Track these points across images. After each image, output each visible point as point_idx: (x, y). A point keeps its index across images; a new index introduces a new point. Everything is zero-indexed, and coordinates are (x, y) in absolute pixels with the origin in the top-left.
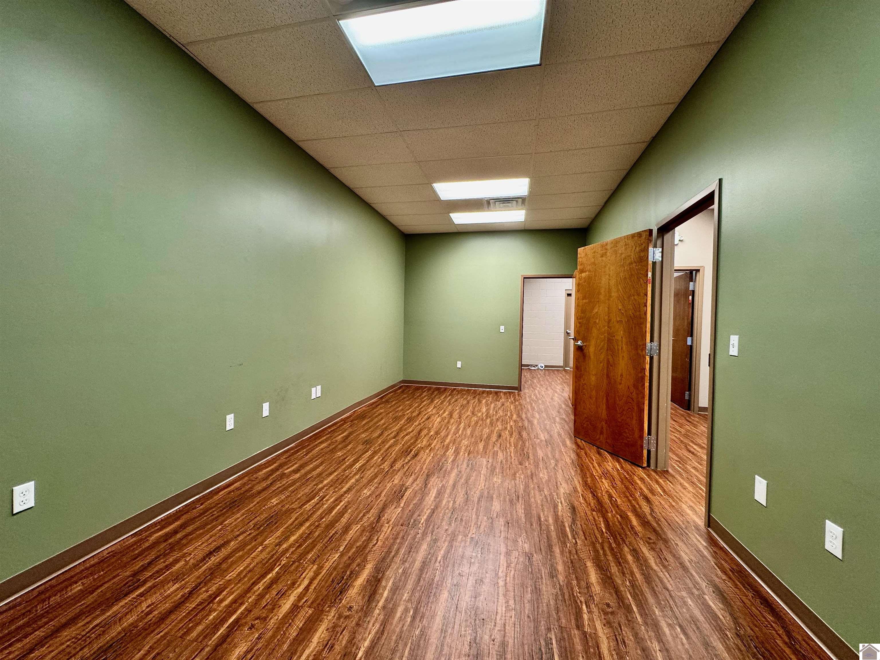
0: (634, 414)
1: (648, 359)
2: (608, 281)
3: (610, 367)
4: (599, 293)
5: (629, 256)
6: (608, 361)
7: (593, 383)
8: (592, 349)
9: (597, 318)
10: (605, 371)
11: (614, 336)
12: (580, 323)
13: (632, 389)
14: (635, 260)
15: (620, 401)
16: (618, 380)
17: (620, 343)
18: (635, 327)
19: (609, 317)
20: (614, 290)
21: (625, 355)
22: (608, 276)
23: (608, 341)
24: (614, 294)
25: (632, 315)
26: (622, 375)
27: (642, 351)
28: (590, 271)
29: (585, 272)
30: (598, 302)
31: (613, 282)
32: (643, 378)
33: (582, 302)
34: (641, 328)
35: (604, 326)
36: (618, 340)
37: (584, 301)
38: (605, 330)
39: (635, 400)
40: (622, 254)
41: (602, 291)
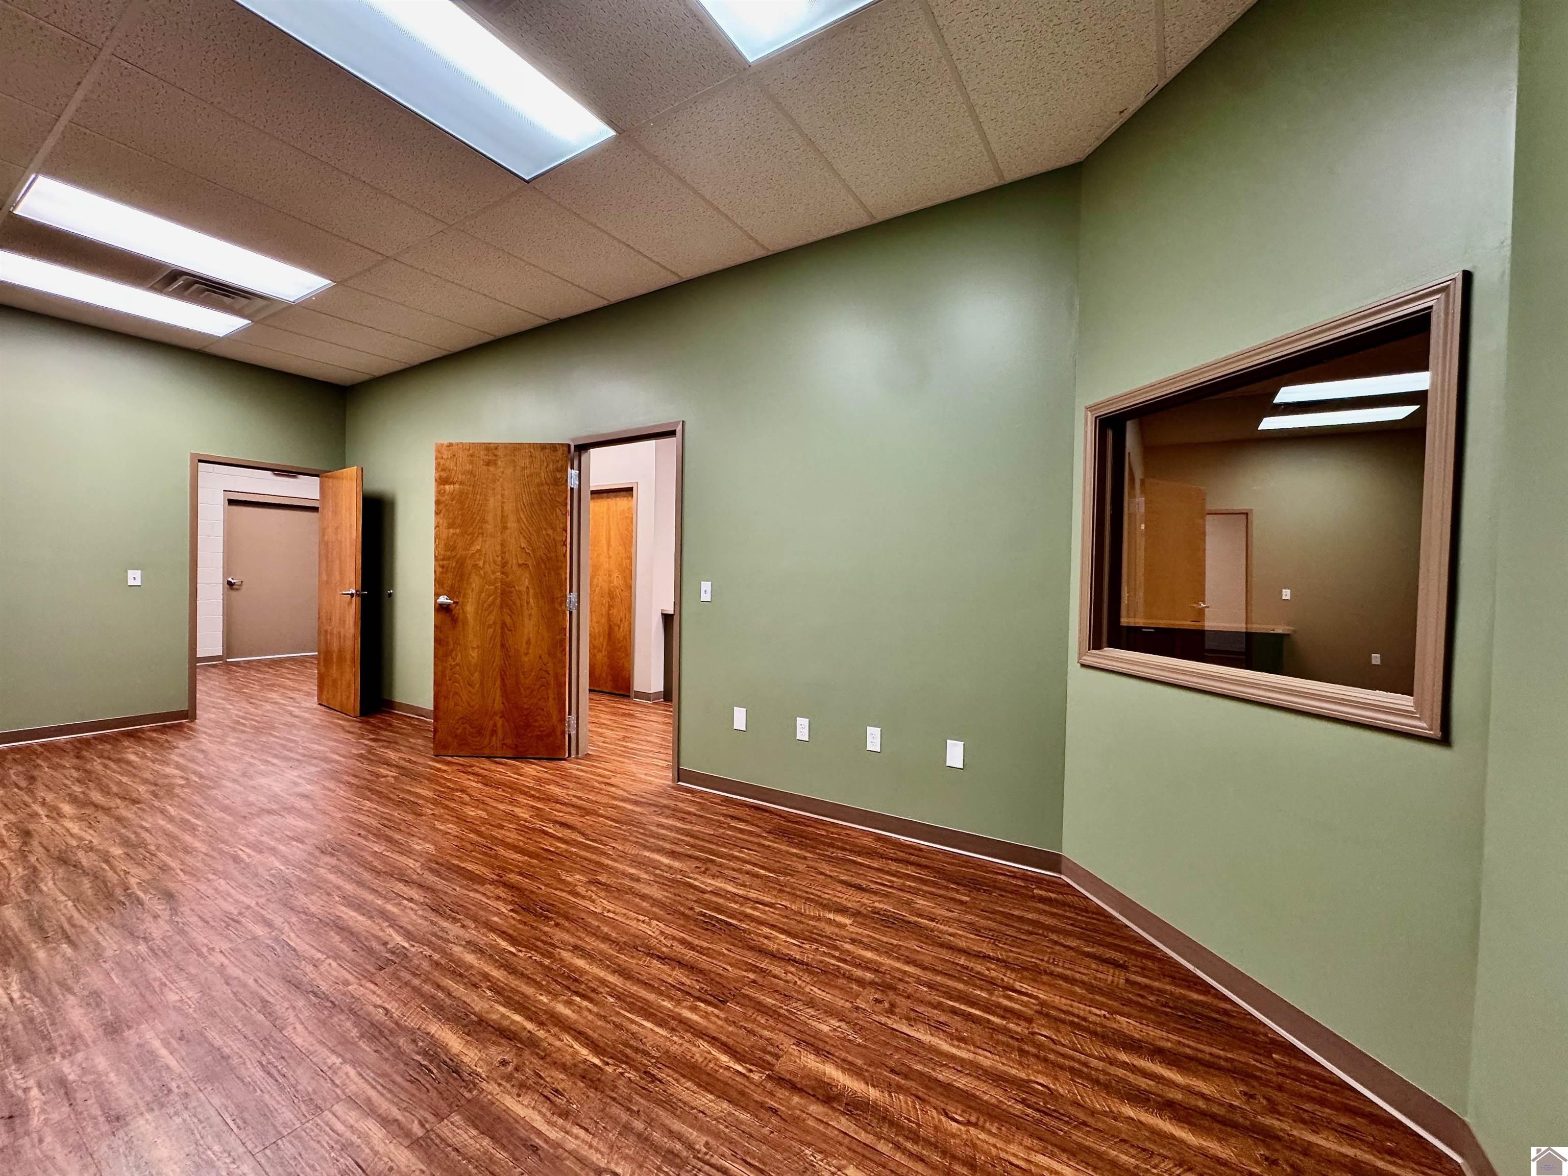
0: (549, 692)
1: (568, 613)
2: (499, 504)
3: (506, 631)
4: (484, 520)
5: (538, 474)
6: (504, 624)
7: (474, 661)
8: (470, 608)
9: (479, 559)
10: (498, 639)
11: (514, 587)
12: (443, 567)
13: (546, 658)
14: (548, 481)
15: (526, 678)
16: (523, 649)
17: (525, 597)
18: (549, 573)
19: (503, 558)
20: (512, 518)
21: (534, 612)
22: (499, 497)
23: (502, 594)
24: (512, 524)
25: (544, 556)
26: (528, 642)
27: (561, 606)
28: (461, 483)
29: (453, 483)
30: (483, 534)
31: (509, 507)
32: (563, 641)
33: (445, 533)
34: (558, 574)
35: (494, 573)
36: (520, 591)
37: (451, 531)
38: (496, 578)
39: (551, 672)
40: (524, 468)
41: (490, 518)
